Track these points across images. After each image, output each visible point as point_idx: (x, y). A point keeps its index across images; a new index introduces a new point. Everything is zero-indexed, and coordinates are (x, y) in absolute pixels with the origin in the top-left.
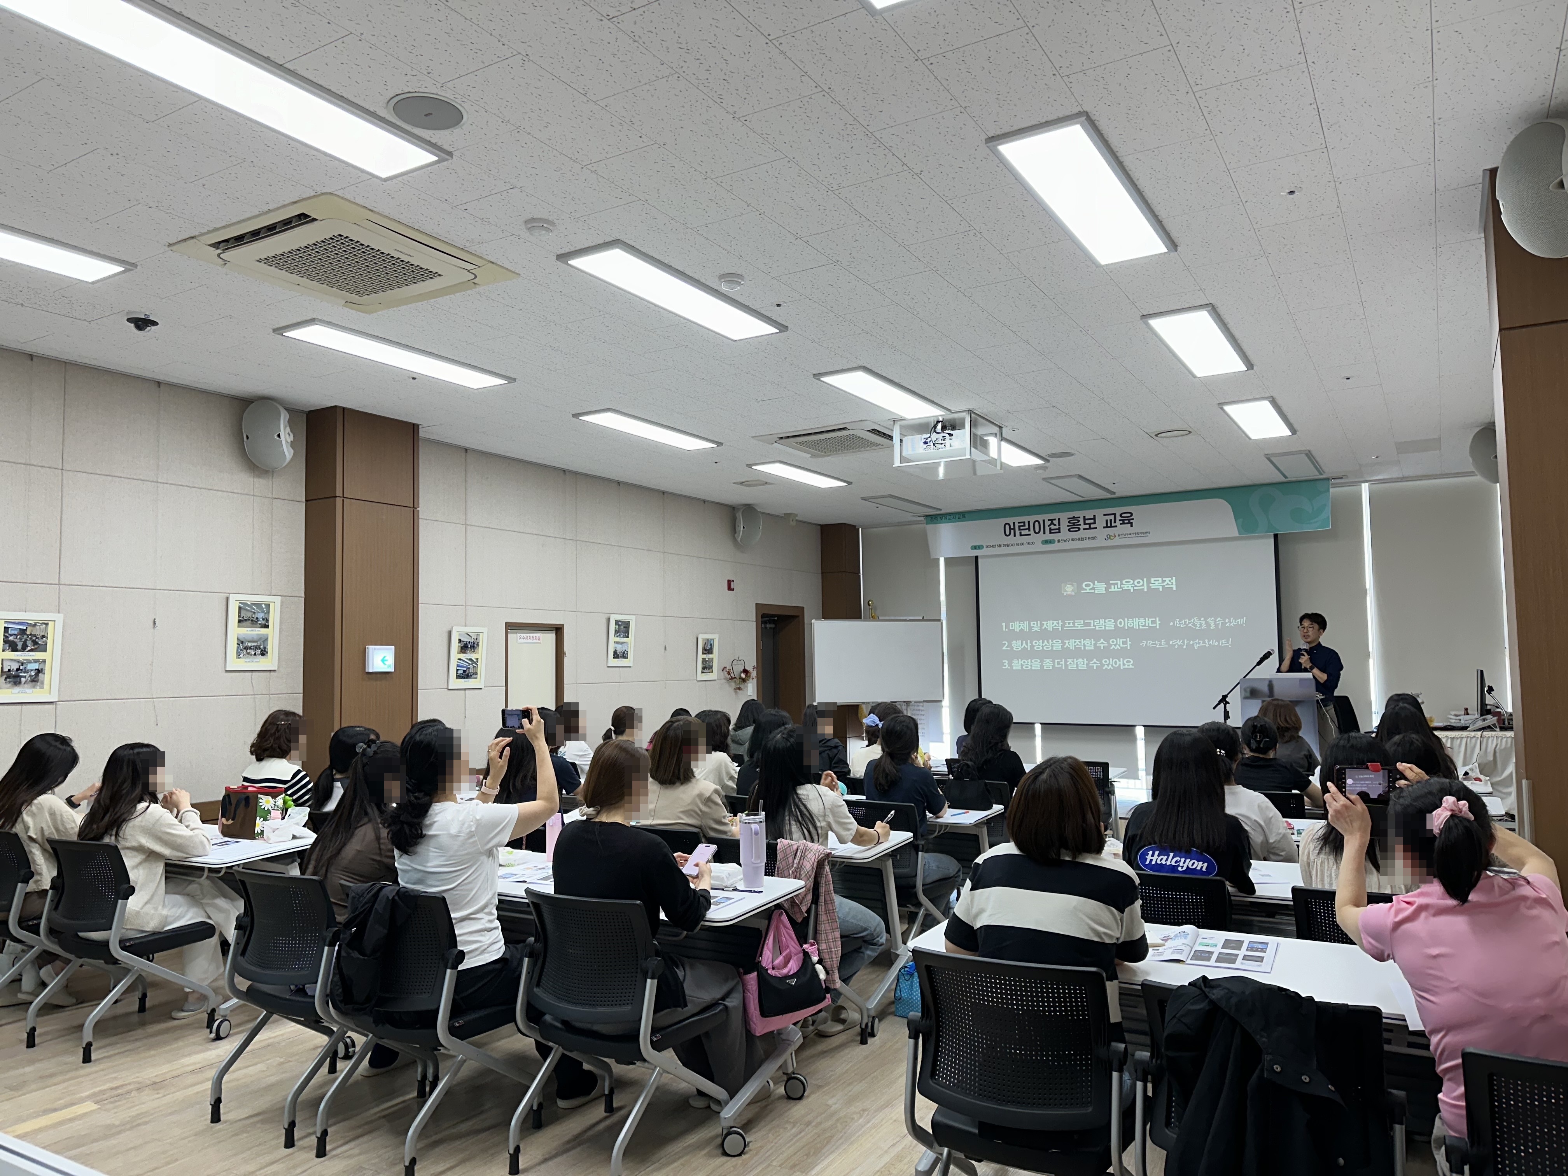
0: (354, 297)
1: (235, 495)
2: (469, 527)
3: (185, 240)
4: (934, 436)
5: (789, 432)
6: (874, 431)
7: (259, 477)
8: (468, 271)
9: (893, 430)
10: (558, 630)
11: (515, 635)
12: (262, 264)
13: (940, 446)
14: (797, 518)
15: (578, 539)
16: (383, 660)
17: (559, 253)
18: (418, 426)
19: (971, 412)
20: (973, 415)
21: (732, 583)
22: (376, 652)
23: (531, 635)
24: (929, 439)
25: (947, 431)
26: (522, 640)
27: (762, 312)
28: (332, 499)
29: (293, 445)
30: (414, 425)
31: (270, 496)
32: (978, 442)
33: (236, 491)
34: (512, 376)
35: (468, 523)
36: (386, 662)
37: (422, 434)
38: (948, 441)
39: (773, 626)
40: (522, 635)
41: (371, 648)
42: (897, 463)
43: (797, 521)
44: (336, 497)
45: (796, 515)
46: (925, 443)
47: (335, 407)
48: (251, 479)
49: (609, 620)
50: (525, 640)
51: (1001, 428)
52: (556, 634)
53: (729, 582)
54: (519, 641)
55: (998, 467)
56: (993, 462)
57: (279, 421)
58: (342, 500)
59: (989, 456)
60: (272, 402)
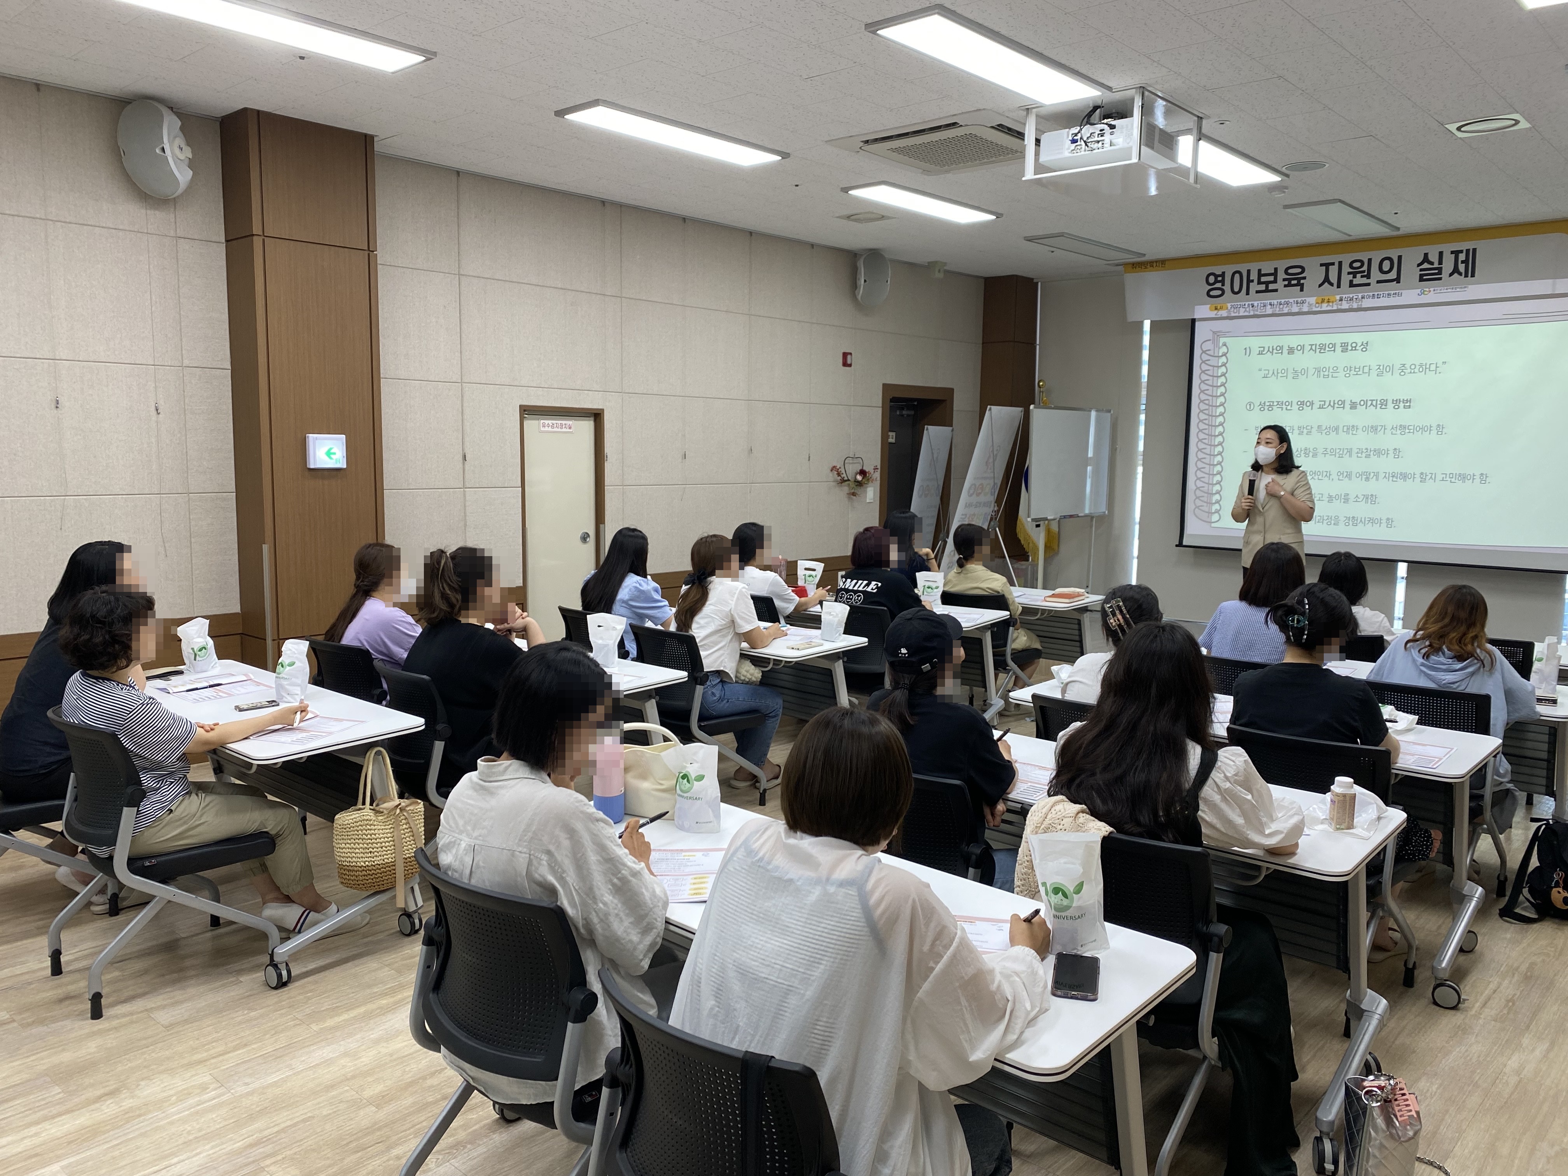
1: (121, 233)
2: (462, 278)
4: (1087, 131)
5: (874, 131)
6: (1000, 127)
9: (1025, 125)
10: (597, 416)
11: (537, 422)
13: (1095, 146)
14: (945, 268)
15: (622, 295)
16: (329, 453)
18: (372, 138)
19: (1141, 88)
21: (849, 357)
22: (319, 442)
23: (559, 422)
24: (1079, 135)
25: (1105, 121)
26: (546, 429)
28: (249, 238)
29: (192, 164)
30: (366, 135)
31: (172, 234)
32: (1156, 140)
33: (121, 227)
35: (462, 272)
36: (332, 456)
37: (379, 147)
38: (1107, 138)
39: (910, 414)
40: (546, 422)
41: (312, 437)
42: (1029, 174)
43: (946, 272)
44: (253, 235)
45: (943, 264)
46: (1074, 141)
47: (245, 110)
48: (143, 211)
50: (550, 429)
51: (1200, 118)
52: (595, 421)
54: (542, 429)
55: (1191, 182)
56: (1183, 172)
57: (161, 128)
58: (261, 238)
59: (1177, 163)
60: (151, 101)
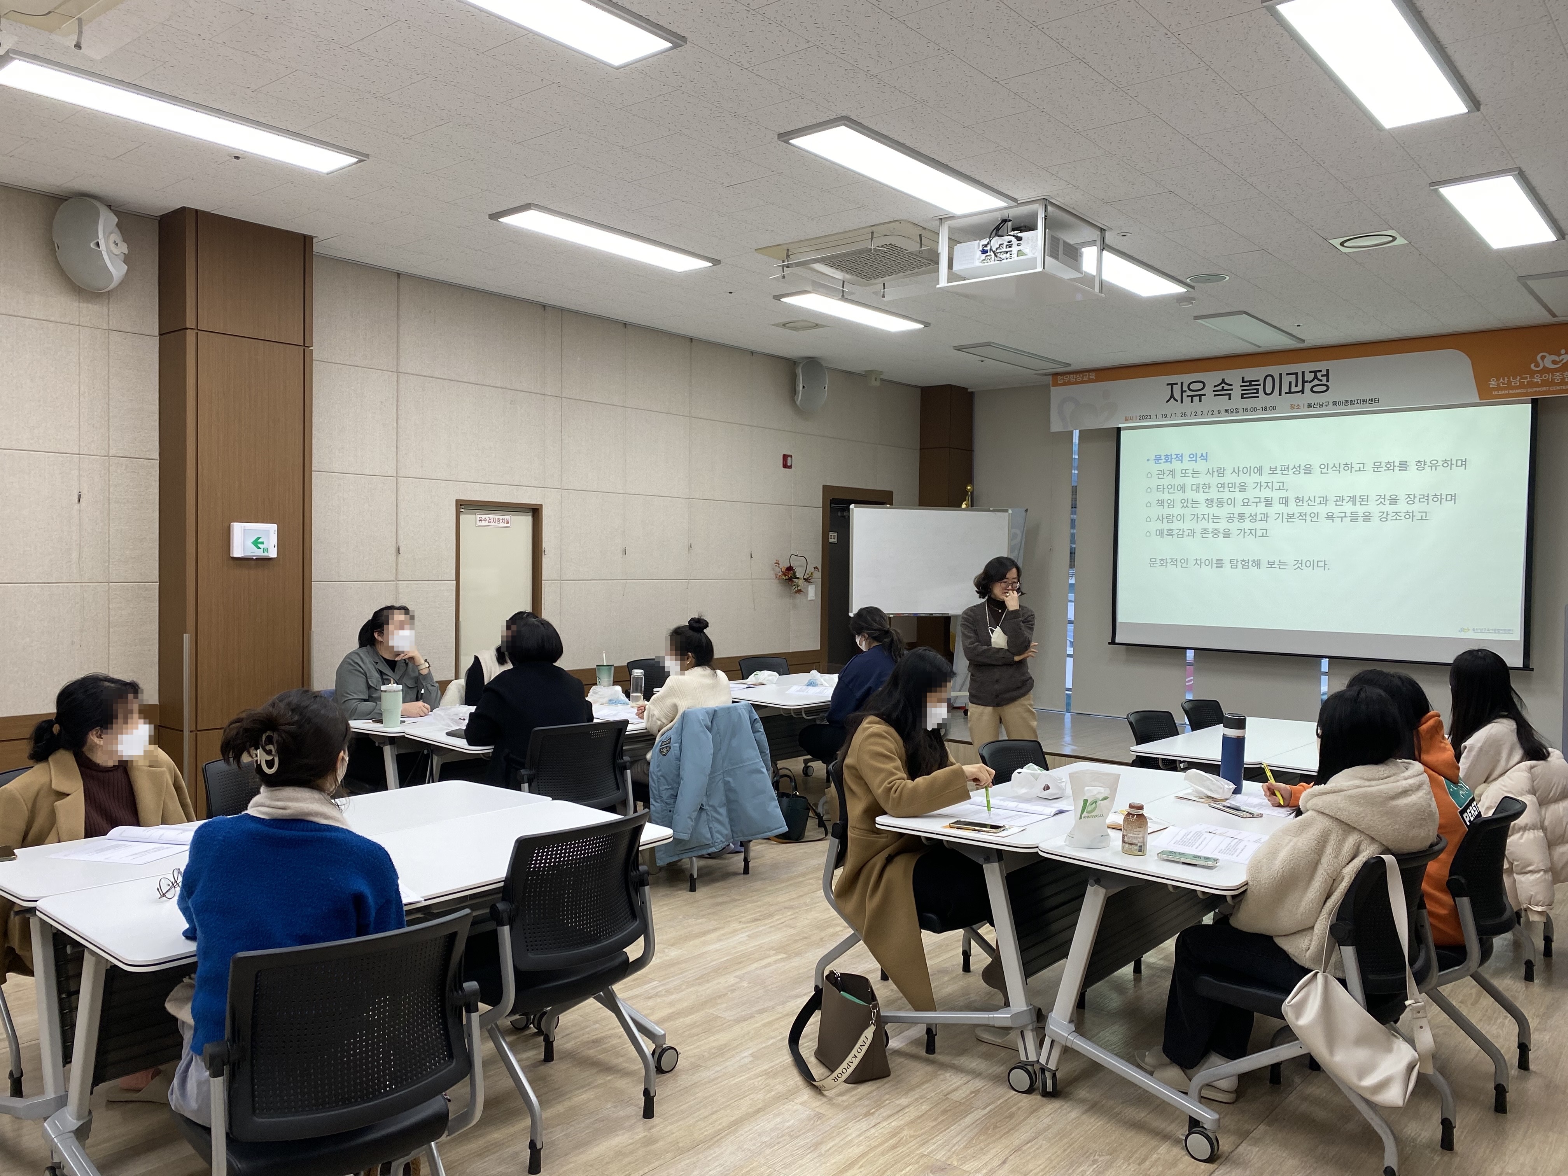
1: (52, 325)
2: (401, 376)
4: (995, 242)
7: (84, 301)
9: (938, 234)
10: (535, 512)
11: (474, 516)
13: (1004, 256)
14: (882, 377)
15: (564, 395)
16: (258, 542)
18: (311, 238)
19: (1046, 202)
20: (1050, 208)
21: (789, 459)
22: (243, 530)
23: (496, 517)
24: (989, 246)
25: (1012, 233)
26: (483, 523)
28: (182, 332)
30: (305, 236)
31: (105, 326)
33: (52, 319)
35: (400, 370)
36: (260, 545)
37: (318, 249)
38: (1015, 249)
40: (483, 516)
42: (943, 282)
43: (882, 380)
44: (187, 329)
45: (878, 372)
46: (984, 252)
47: (183, 209)
48: (76, 304)
50: (487, 523)
51: (1102, 230)
52: (533, 516)
53: (785, 457)
54: (479, 523)
55: (1097, 289)
56: (1088, 280)
57: (97, 225)
58: (194, 332)
60: (92, 200)
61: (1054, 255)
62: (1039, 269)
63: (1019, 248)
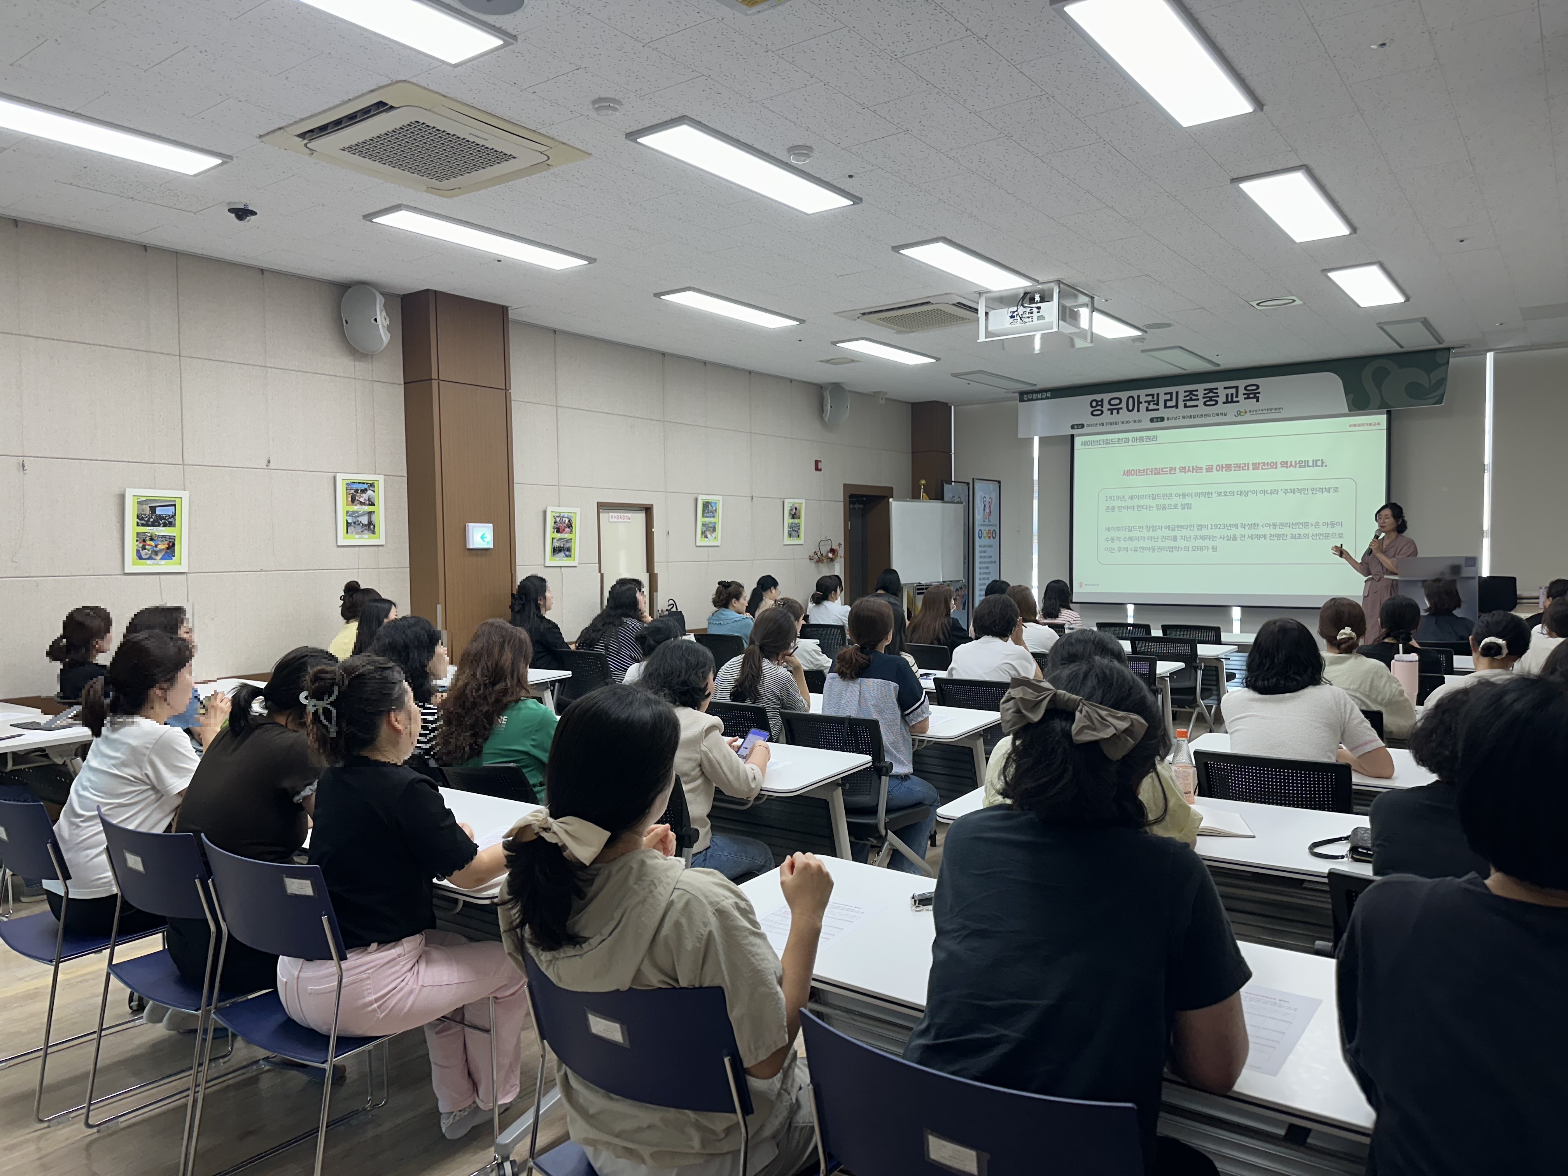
0: (434, 182)
1: (338, 379)
2: (559, 409)
3: (273, 131)
4: (1021, 310)
5: (872, 307)
6: (960, 305)
7: (360, 361)
8: (541, 153)
9: (978, 303)
10: (648, 510)
11: (607, 514)
12: (346, 152)
13: (1027, 320)
14: (887, 396)
15: (665, 420)
16: (483, 537)
17: (628, 131)
18: (507, 308)
19: (1059, 282)
20: (1061, 285)
21: (819, 463)
22: (475, 529)
23: (622, 514)
24: (1016, 313)
25: (1035, 304)
27: (835, 183)
28: (429, 381)
29: (389, 328)
30: (504, 307)
31: (370, 379)
32: (1068, 315)
33: (339, 374)
34: (593, 256)
35: (558, 405)
36: (485, 539)
37: (511, 315)
38: (1035, 315)
39: (861, 506)
40: (614, 514)
41: (471, 526)
42: (982, 338)
43: (887, 399)
44: (432, 379)
45: (885, 393)
46: (1012, 317)
47: (428, 290)
48: (352, 363)
49: (696, 500)
50: (616, 520)
51: (1092, 297)
52: (646, 513)
53: (817, 462)
54: (612, 520)
55: (1089, 340)
56: (1083, 334)
57: (376, 306)
58: (437, 381)
59: (1079, 328)
60: (367, 286)
61: (1064, 320)
62: (1055, 329)
63: (1039, 314)
